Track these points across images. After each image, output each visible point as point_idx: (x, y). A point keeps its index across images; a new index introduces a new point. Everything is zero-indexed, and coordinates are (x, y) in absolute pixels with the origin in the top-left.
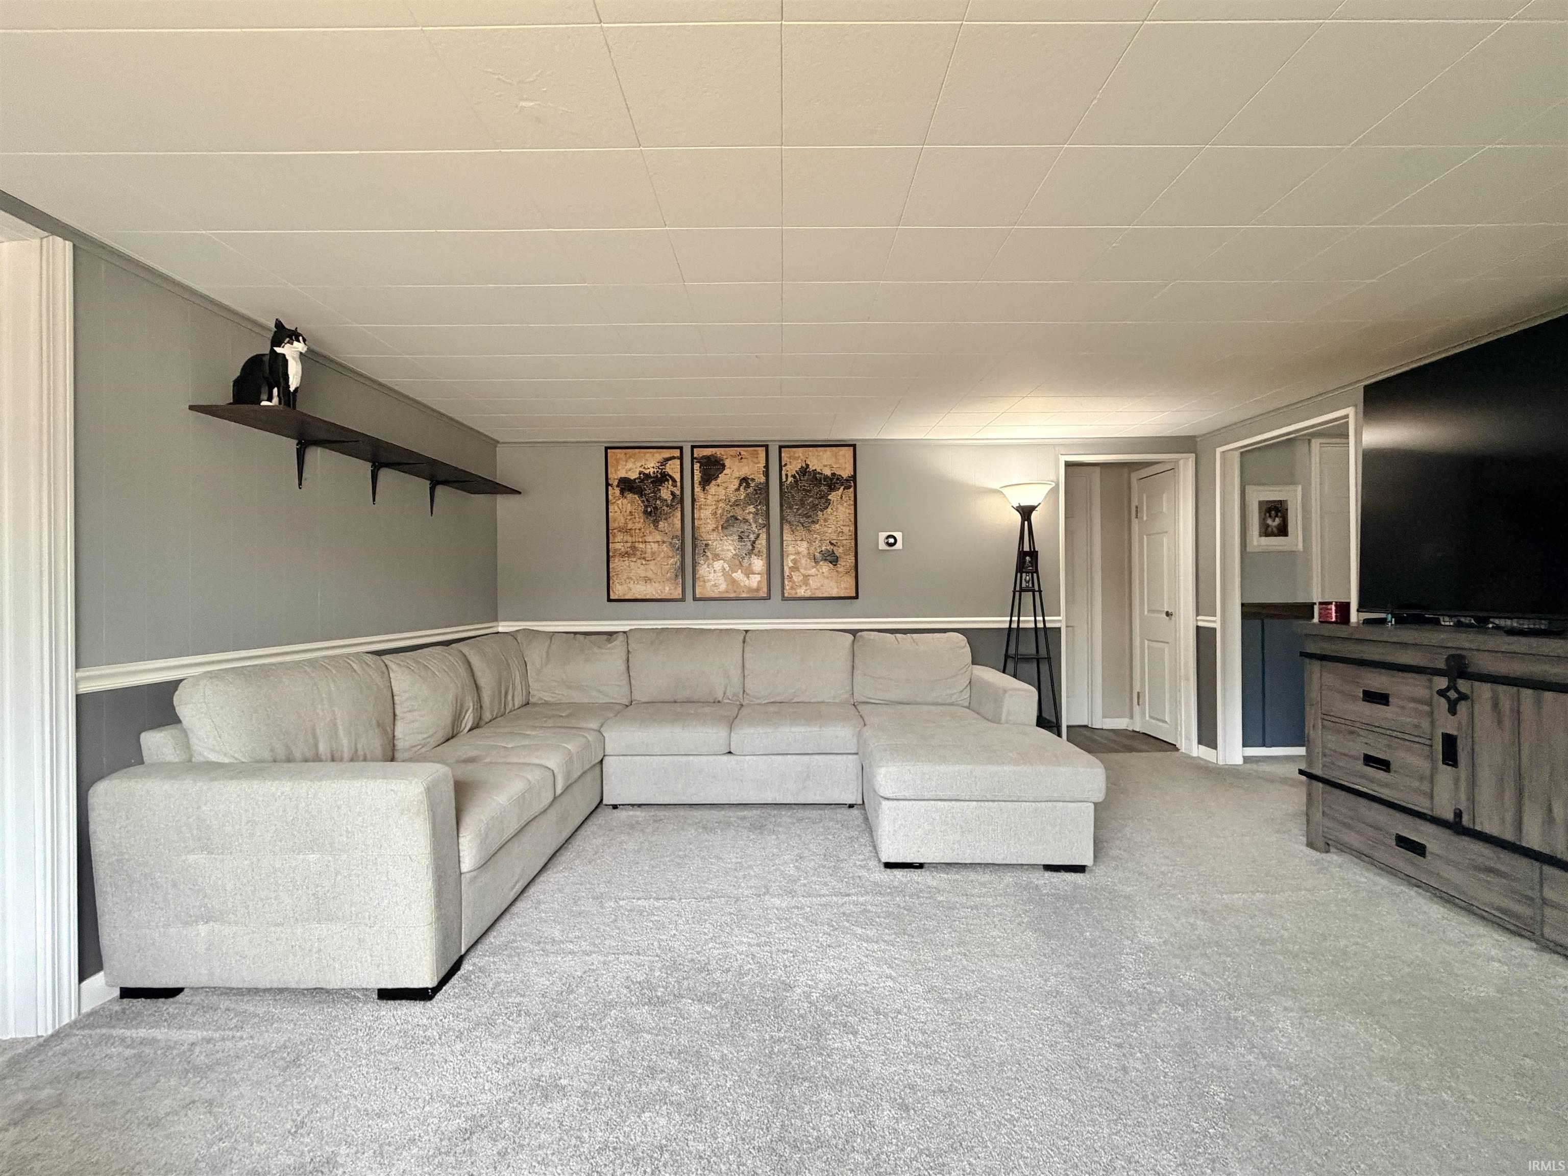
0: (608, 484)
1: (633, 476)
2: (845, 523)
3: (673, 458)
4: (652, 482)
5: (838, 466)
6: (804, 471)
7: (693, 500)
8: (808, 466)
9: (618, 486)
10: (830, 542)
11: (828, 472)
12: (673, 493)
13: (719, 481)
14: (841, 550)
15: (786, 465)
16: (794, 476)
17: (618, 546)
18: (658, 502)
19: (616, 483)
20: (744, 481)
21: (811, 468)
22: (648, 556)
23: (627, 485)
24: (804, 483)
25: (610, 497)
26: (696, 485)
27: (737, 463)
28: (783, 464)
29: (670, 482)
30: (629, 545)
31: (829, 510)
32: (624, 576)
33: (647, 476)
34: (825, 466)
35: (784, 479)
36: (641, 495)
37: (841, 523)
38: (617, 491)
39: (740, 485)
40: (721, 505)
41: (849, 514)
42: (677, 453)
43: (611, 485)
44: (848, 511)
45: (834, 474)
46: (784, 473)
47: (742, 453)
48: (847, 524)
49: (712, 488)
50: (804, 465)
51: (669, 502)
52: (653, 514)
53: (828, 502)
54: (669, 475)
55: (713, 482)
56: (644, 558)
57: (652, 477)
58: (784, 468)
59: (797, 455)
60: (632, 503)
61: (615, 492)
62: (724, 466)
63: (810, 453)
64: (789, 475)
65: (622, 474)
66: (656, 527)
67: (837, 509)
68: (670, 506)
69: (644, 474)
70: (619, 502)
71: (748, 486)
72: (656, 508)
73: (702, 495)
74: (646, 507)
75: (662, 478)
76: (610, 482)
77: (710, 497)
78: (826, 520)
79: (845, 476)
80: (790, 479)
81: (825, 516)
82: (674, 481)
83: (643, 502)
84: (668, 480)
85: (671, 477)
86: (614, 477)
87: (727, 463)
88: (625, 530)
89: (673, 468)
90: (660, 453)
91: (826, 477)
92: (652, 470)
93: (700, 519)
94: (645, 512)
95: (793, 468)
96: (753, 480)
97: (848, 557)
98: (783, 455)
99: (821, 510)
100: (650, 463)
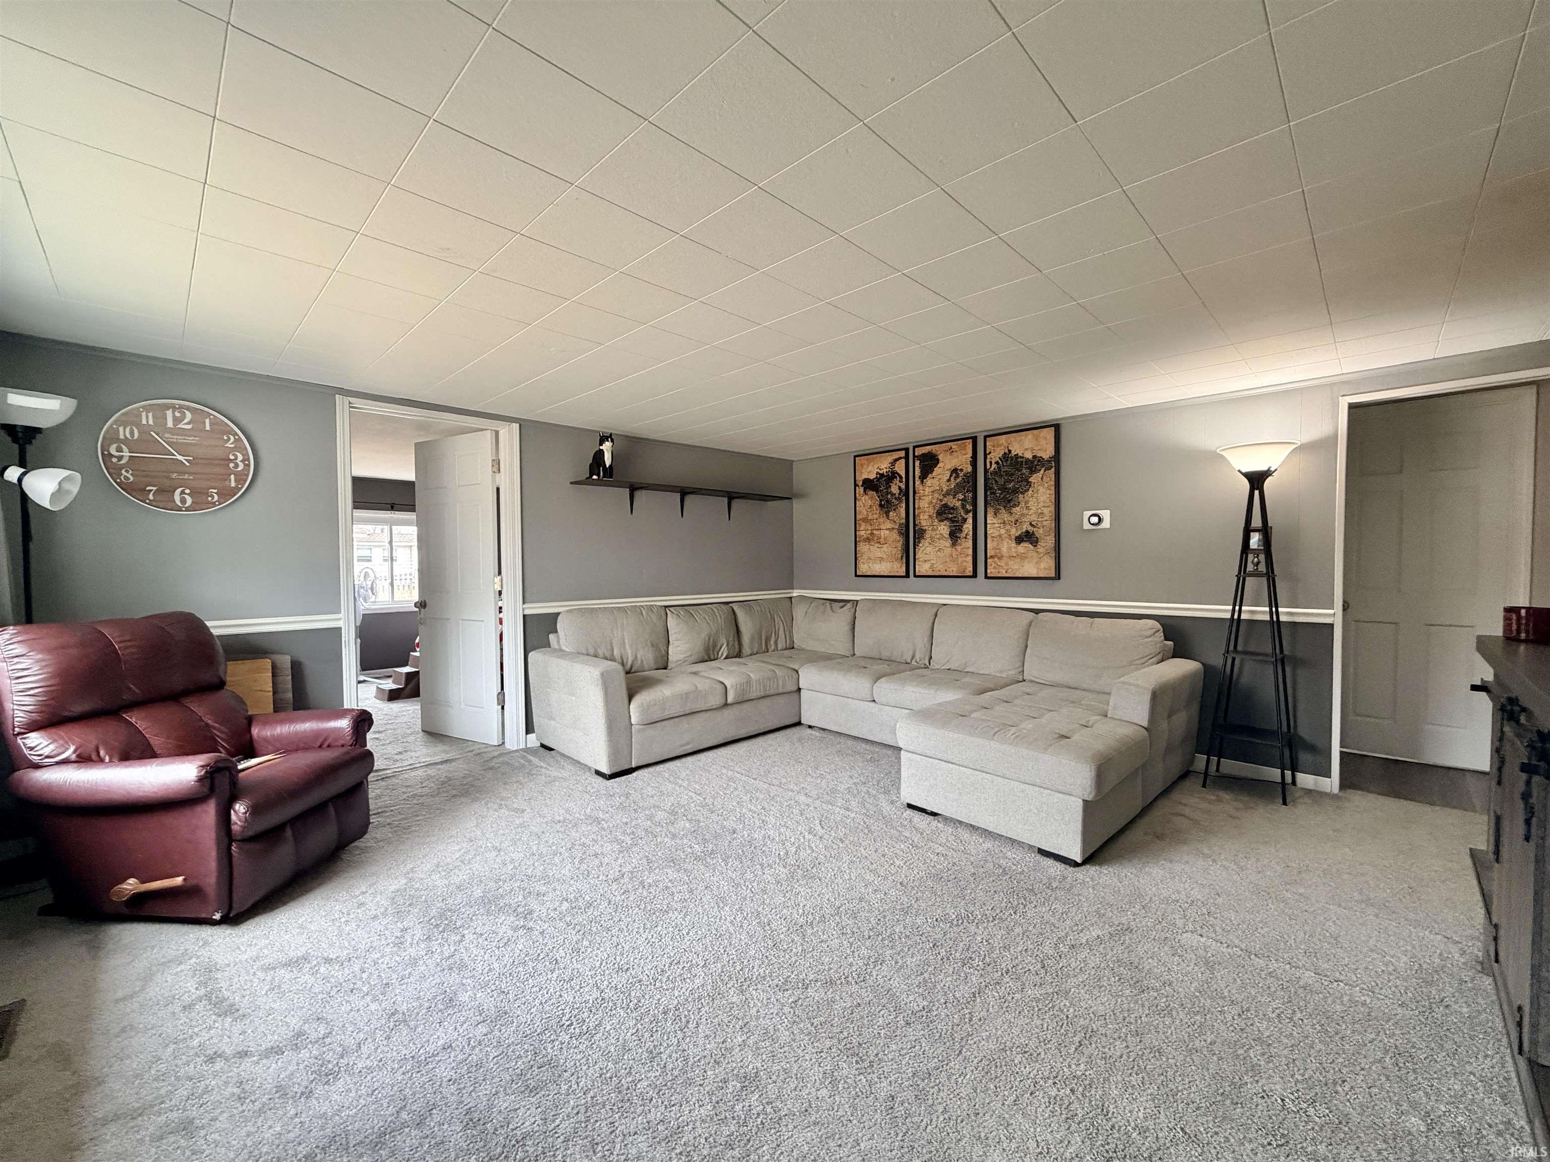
0: (856, 485)
1: (872, 476)
2: (1045, 505)
3: (901, 458)
4: (885, 480)
5: (1039, 448)
6: (1006, 456)
7: (915, 493)
8: (1010, 451)
9: (862, 486)
10: (1031, 524)
11: (1029, 455)
12: (900, 488)
13: (934, 474)
14: (1041, 531)
15: (990, 453)
16: (997, 463)
17: (862, 533)
18: (889, 496)
19: (861, 484)
20: (955, 471)
21: (1013, 453)
22: (882, 540)
23: (869, 485)
24: (1006, 469)
25: (857, 495)
26: (917, 479)
27: (949, 457)
28: (988, 452)
29: (898, 478)
30: (869, 532)
31: (1030, 492)
32: (865, 557)
33: (882, 475)
34: (1026, 449)
35: (988, 467)
36: (877, 492)
37: (1042, 504)
38: (862, 489)
39: (951, 476)
40: (936, 495)
41: (1050, 494)
42: (903, 454)
43: (858, 486)
44: (1048, 492)
45: (1034, 457)
46: (988, 461)
47: (953, 447)
48: (1048, 504)
49: (929, 481)
50: (1006, 451)
51: (897, 495)
52: (886, 506)
53: (1029, 484)
54: (897, 473)
55: (930, 475)
56: (879, 542)
57: (885, 476)
58: (988, 456)
59: (1001, 442)
60: (871, 498)
61: (861, 490)
62: (938, 460)
63: (1013, 439)
64: (993, 463)
65: (865, 476)
66: (888, 517)
67: (1038, 490)
68: (899, 499)
69: (880, 474)
70: (863, 498)
71: (957, 477)
72: (887, 501)
73: (921, 488)
74: (881, 501)
75: (892, 476)
76: (857, 483)
77: (927, 489)
78: (1026, 502)
79: (1046, 456)
80: (994, 466)
81: (1027, 498)
82: (901, 477)
83: (879, 497)
84: (896, 478)
85: (898, 474)
86: (861, 477)
87: (940, 457)
88: (865, 520)
89: (900, 468)
90: (891, 455)
91: (1027, 461)
92: (885, 470)
93: (919, 508)
94: (881, 506)
95: (996, 455)
96: (962, 470)
97: (1048, 538)
98: (987, 444)
99: (1022, 493)
100: (883, 465)
